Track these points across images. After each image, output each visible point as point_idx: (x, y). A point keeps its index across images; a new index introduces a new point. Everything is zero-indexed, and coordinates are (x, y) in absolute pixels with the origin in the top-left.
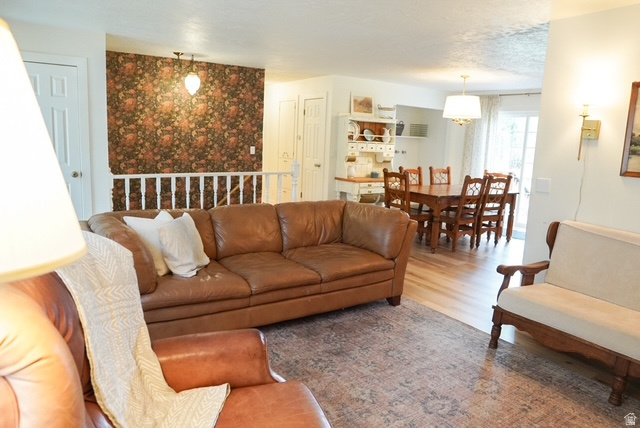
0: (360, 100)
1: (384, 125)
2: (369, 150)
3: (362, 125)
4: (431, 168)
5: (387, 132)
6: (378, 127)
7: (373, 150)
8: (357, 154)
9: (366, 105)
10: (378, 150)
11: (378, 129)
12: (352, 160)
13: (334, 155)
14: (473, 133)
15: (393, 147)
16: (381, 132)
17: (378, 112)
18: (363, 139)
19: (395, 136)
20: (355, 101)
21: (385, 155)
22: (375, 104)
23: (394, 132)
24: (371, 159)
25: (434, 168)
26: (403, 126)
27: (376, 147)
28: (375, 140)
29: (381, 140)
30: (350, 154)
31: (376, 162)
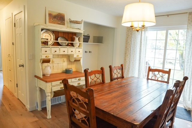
0: (54, 14)
1: (75, 34)
2: (62, 53)
3: (57, 34)
4: (110, 67)
5: (77, 39)
6: (70, 36)
7: (66, 53)
8: (51, 57)
9: (60, 18)
10: (70, 53)
11: (70, 37)
12: (47, 61)
13: (32, 57)
14: (131, 41)
15: (81, 50)
16: (73, 40)
17: (69, 25)
18: (58, 44)
19: (82, 42)
20: (50, 15)
21: (75, 56)
22: (67, 18)
23: (82, 39)
24: (65, 59)
25: (113, 67)
26: (89, 37)
27: (68, 50)
28: (68, 45)
29: (72, 45)
30: (44, 57)
31: (69, 61)
